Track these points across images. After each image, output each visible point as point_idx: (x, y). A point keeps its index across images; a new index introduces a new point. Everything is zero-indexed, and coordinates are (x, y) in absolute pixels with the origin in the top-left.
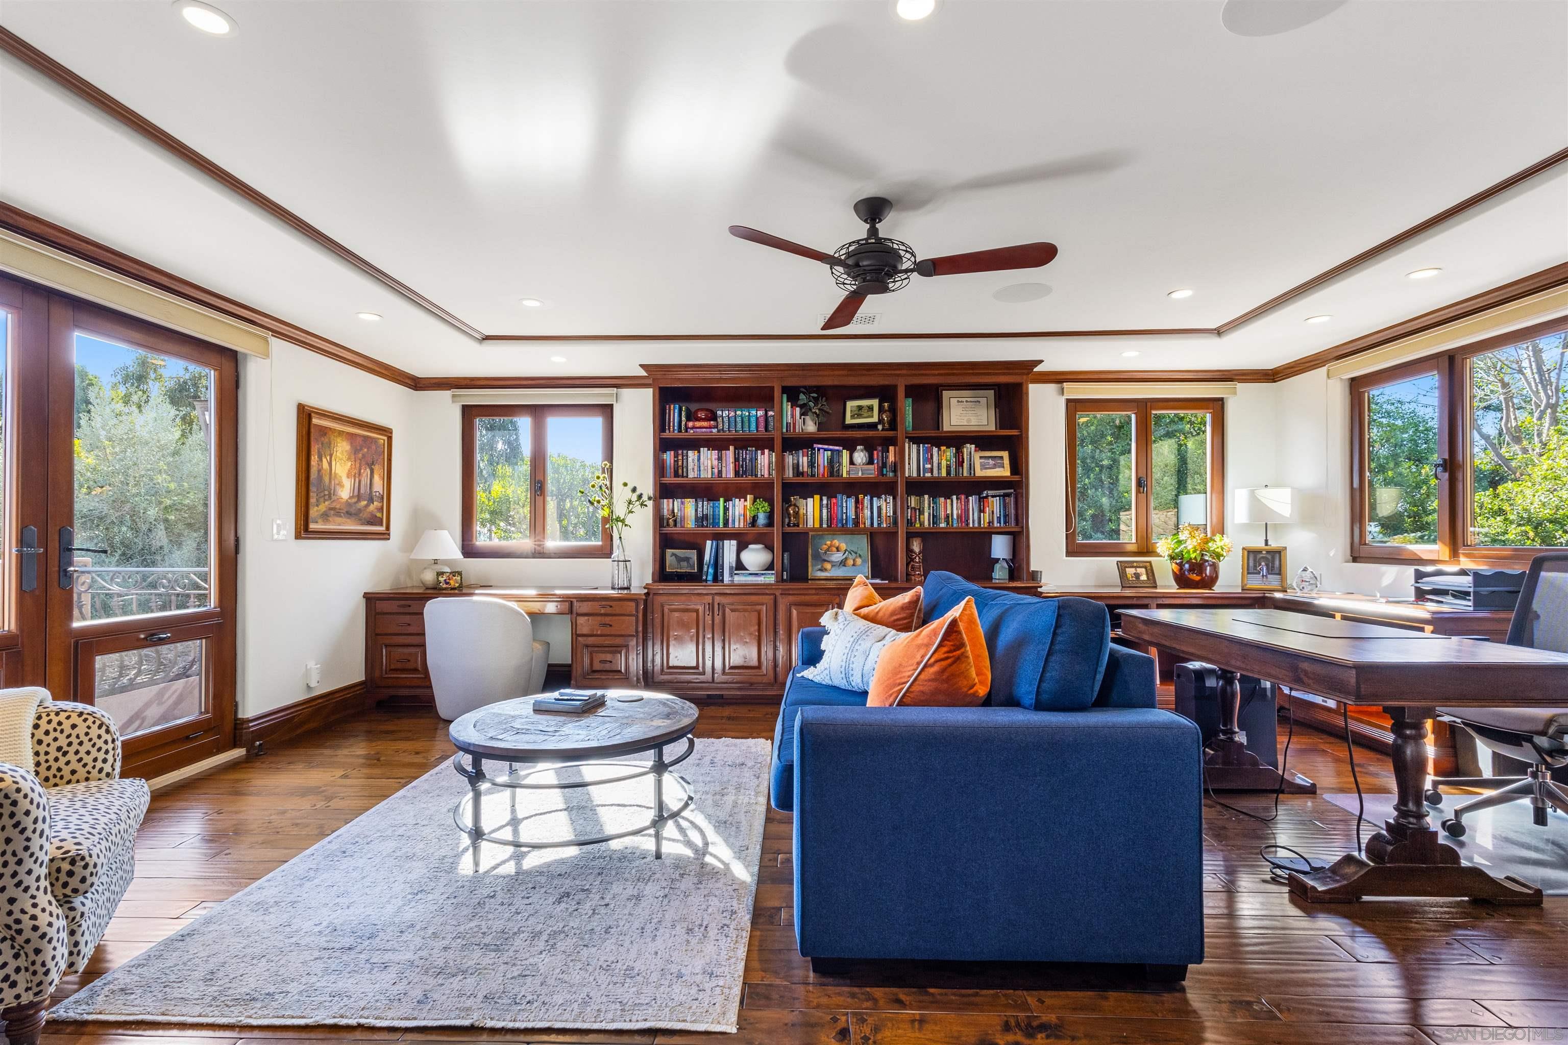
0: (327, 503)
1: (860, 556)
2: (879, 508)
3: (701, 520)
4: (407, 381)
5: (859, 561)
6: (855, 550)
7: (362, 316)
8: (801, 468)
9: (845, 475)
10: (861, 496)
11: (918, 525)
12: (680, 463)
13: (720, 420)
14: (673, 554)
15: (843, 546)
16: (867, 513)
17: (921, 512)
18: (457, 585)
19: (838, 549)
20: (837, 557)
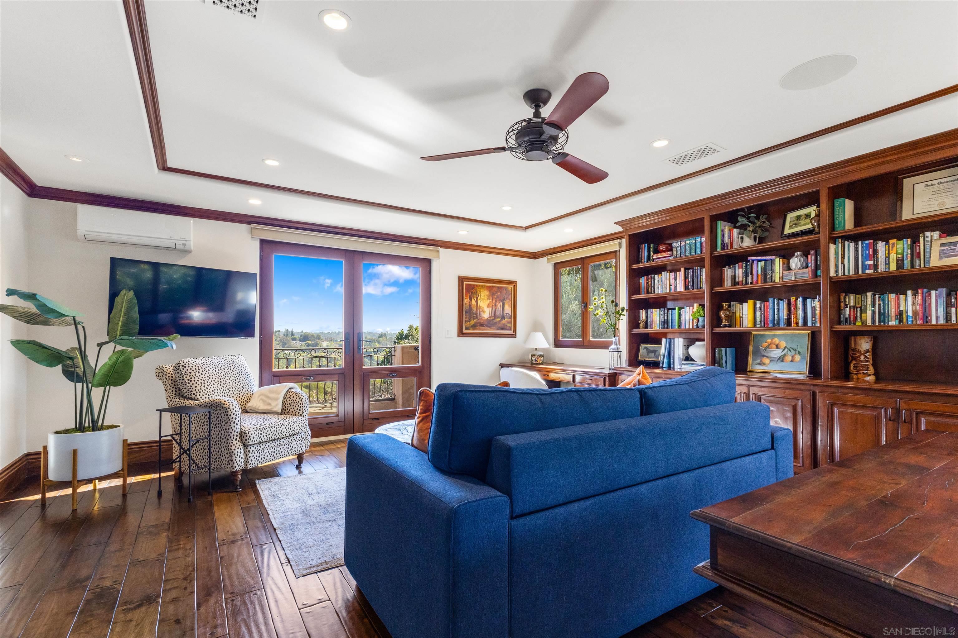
0: (475, 320)
1: (799, 353)
2: (813, 309)
3: (665, 323)
4: (527, 255)
5: (798, 358)
6: (795, 347)
7: (460, 233)
8: (737, 279)
9: (777, 280)
10: (793, 299)
11: (859, 324)
12: (650, 284)
13: (674, 250)
14: (645, 348)
15: (783, 344)
16: (800, 313)
17: (863, 310)
18: (541, 362)
19: (777, 347)
20: (776, 353)
